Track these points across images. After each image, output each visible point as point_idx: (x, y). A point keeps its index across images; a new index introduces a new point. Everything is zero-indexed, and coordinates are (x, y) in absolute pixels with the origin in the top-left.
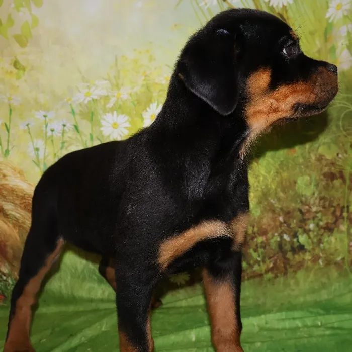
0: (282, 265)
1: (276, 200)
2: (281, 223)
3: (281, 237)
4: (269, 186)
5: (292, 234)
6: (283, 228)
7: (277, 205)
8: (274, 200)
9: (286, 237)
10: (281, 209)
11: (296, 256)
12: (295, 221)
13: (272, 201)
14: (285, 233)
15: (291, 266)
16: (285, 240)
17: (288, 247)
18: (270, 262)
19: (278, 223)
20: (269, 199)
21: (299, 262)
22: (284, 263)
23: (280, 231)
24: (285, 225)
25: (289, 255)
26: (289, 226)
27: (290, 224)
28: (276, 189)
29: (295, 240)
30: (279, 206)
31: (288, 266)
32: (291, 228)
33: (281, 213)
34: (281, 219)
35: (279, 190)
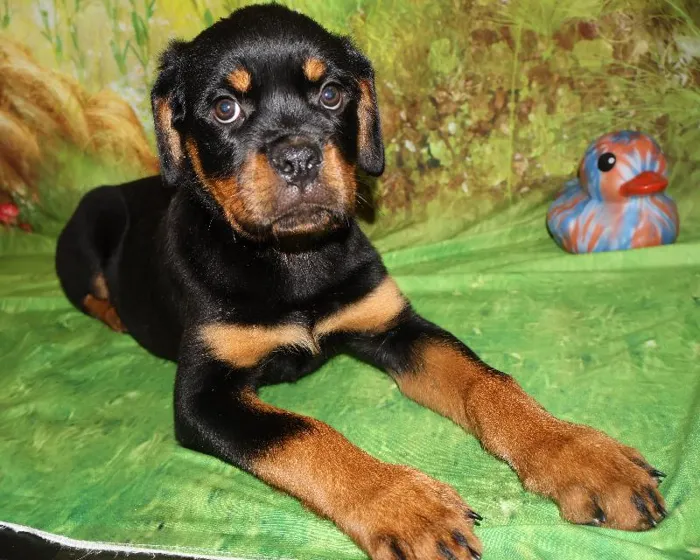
0: (403, 192)
1: (395, 83)
2: (402, 122)
3: (402, 145)
4: (383, 59)
5: (419, 139)
6: (405, 130)
7: (397, 92)
8: (392, 83)
9: (409, 145)
10: (404, 97)
11: (426, 178)
12: (424, 118)
13: (389, 85)
14: (409, 139)
15: (417, 195)
16: (407, 150)
17: (412, 163)
18: (384, 188)
19: (398, 122)
20: (385, 81)
21: (431, 188)
22: (406, 189)
23: (399, 135)
24: (409, 125)
25: (415, 176)
26: (414, 126)
27: (416, 124)
28: (395, 64)
29: (424, 151)
30: (401, 94)
31: (411, 195)
32: (417, 131)
33: (403, 106)
34: (403, 115)
35: (400, 65)
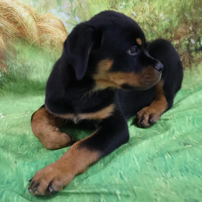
0: (188, 60)
1: (189, 14)
2: (190, 31)
3: (189, 41)
4: (186, 4)
5: (197, 38)
6: (191, 35)
7: (189, 18)
8: (187, 15)
9: (193, 41)
10: (192, 21)
11: (198, 54)
12: (200, 30)
13: (186, 15)
14: (192, 38)
15: (194, 62)
16: (192, 43)
17: (193, 48)
19: (188, 31)
20: (185, 13)
21: (199, 58)
22: (189, 59)
23: (189, 36)
24: (193, 32)
25: (193, 54)
26: (195, 33)
27: (197, 32)
28: (190, 6)
29: (198, 43)
30: (191, 19)
31: (192, 61)
32: (196, 35)
33: (191, 24)
34: (191, 28)
35: (192, 7)
